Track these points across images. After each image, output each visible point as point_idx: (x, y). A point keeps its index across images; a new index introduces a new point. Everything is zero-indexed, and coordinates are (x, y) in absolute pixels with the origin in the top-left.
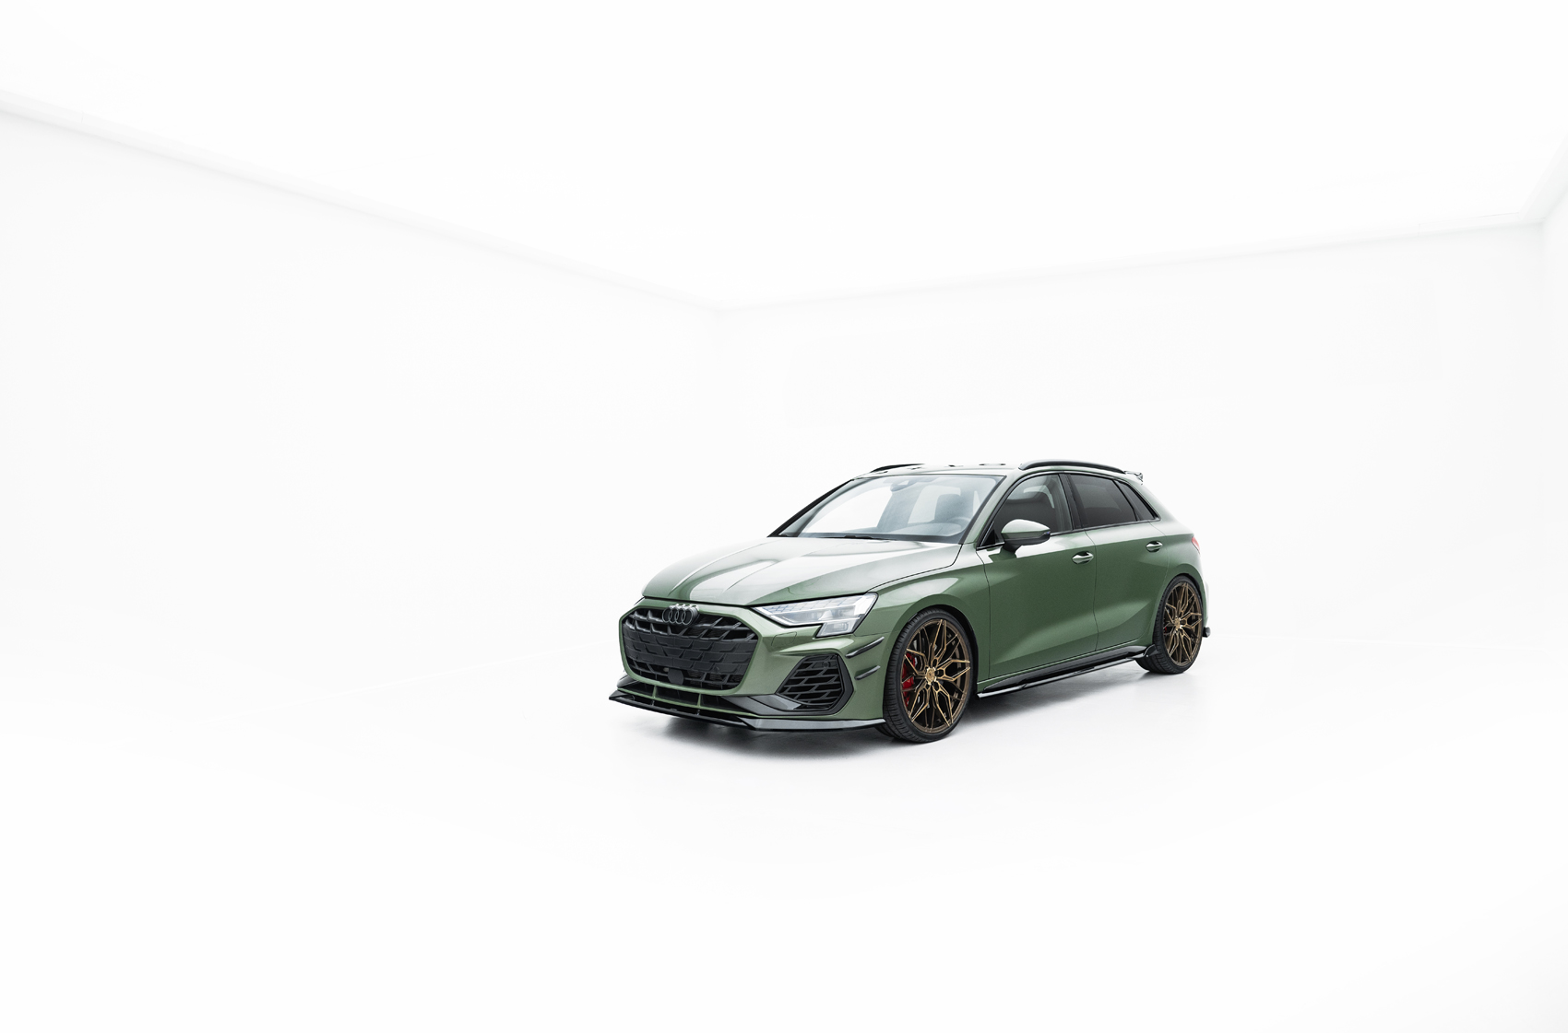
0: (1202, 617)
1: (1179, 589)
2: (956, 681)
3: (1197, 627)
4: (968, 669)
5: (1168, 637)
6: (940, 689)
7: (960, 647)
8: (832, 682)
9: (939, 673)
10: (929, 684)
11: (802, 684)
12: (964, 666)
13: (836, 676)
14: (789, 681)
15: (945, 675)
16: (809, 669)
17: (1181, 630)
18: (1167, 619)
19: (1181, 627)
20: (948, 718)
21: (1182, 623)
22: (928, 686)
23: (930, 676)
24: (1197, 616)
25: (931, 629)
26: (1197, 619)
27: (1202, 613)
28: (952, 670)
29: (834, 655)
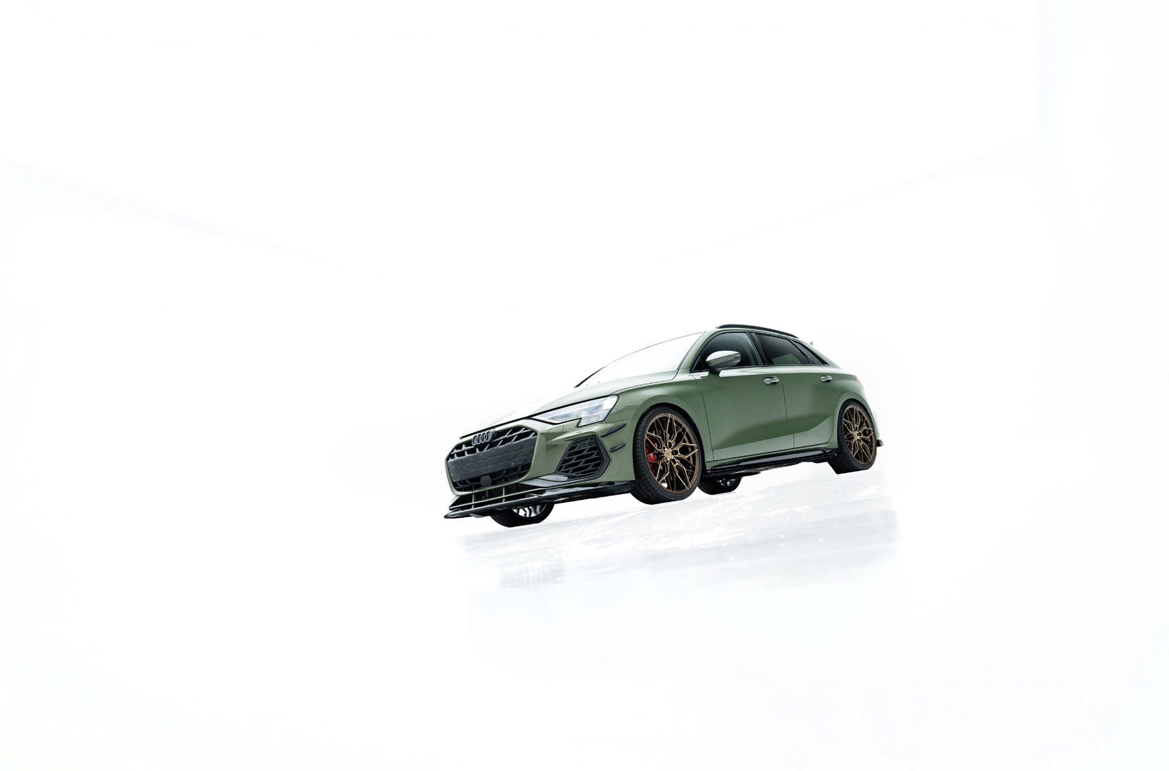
0: (874, 430)
1: (852, 410)
2: (689, 458)
3: (871, 437)
4: (696, 451)
5: (850, 444)
6: (677, 464)
7: (687, 435)
8: (593, 456)
9: (675, 453)
10: (668, 460)
11: (573, 461)
12: (693, 448)
13: (596, 452)
14: (564, 461)
15: (679, 454)
16: (576, 449)
17: (859, 440)
18: (846, 431)
19: (858, 437)
20: (687, 485)
21: (859, 435)
22: (667, 461)
23: (668, 454)
24: (869, 431)
25: (664, 420)
26: (870, 433)
27: (873, 427)
28: (684, 450)
29: (593, 437)
